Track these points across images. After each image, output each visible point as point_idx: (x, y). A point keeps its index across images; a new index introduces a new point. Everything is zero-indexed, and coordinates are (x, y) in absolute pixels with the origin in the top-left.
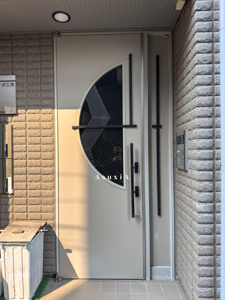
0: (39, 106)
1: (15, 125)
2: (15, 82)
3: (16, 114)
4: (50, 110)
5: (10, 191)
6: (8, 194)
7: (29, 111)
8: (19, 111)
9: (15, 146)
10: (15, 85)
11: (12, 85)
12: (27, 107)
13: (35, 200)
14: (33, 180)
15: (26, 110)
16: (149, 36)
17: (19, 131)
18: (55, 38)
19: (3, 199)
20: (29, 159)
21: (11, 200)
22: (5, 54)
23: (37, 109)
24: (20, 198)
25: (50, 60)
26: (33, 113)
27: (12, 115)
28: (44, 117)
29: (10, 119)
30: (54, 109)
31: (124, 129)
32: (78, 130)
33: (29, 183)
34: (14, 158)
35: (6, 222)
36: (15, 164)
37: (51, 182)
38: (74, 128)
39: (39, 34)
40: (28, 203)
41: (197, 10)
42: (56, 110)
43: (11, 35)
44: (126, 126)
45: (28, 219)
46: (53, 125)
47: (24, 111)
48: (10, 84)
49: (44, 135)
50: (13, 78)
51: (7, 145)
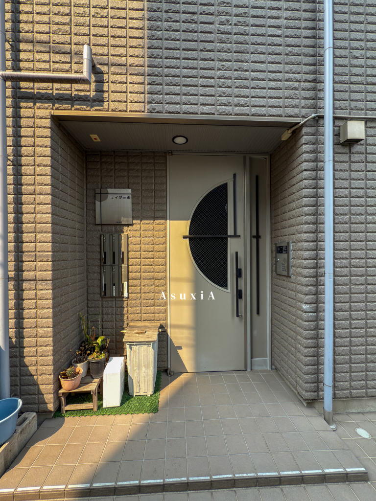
0: (153, 217)
1: (130, 234)
2: (131, 195)
3: (132, 225)
4: (163, 221)
5: (126, 294)
6: (124, 297)
7: (143, 222)
8: (134, 222)
9: (130, 253)
10: (131, 198)
11: (129, 197)
12: (141, 218)
13: (148, 303)
14: (146, 284)
15: (141, 221)
16: (250, 159)
17: (134, 240)
18: (168, 156)
19: (119, 302)
20: (143, 265)
21: (125, 303)
22: (121, 169)
23: (151, 220)
24: (135, 301)
25: (164, 177)
26: (147, 224)
27: (128, 225)
28: (157, 227)
29: (125, 228)
30: (166, 220)
31: (229, 239)
32: (188, 239)
33: (143, 287)
34: (129, 264)
35: (121, 323)
36: (130, 270)
37: (163, 286)
38: (185, 237)
39: (154, 152)
40: (142, 305)
41: (304, 144)
42: (168, 221)
43: (127, 152)
44: (231, 236)
45: (142, 320)
46: (166, 234)
47: (139, 222)
48: (126, 197)
49: (157, 244)
50: (130, 191)
51: (123, 253)
